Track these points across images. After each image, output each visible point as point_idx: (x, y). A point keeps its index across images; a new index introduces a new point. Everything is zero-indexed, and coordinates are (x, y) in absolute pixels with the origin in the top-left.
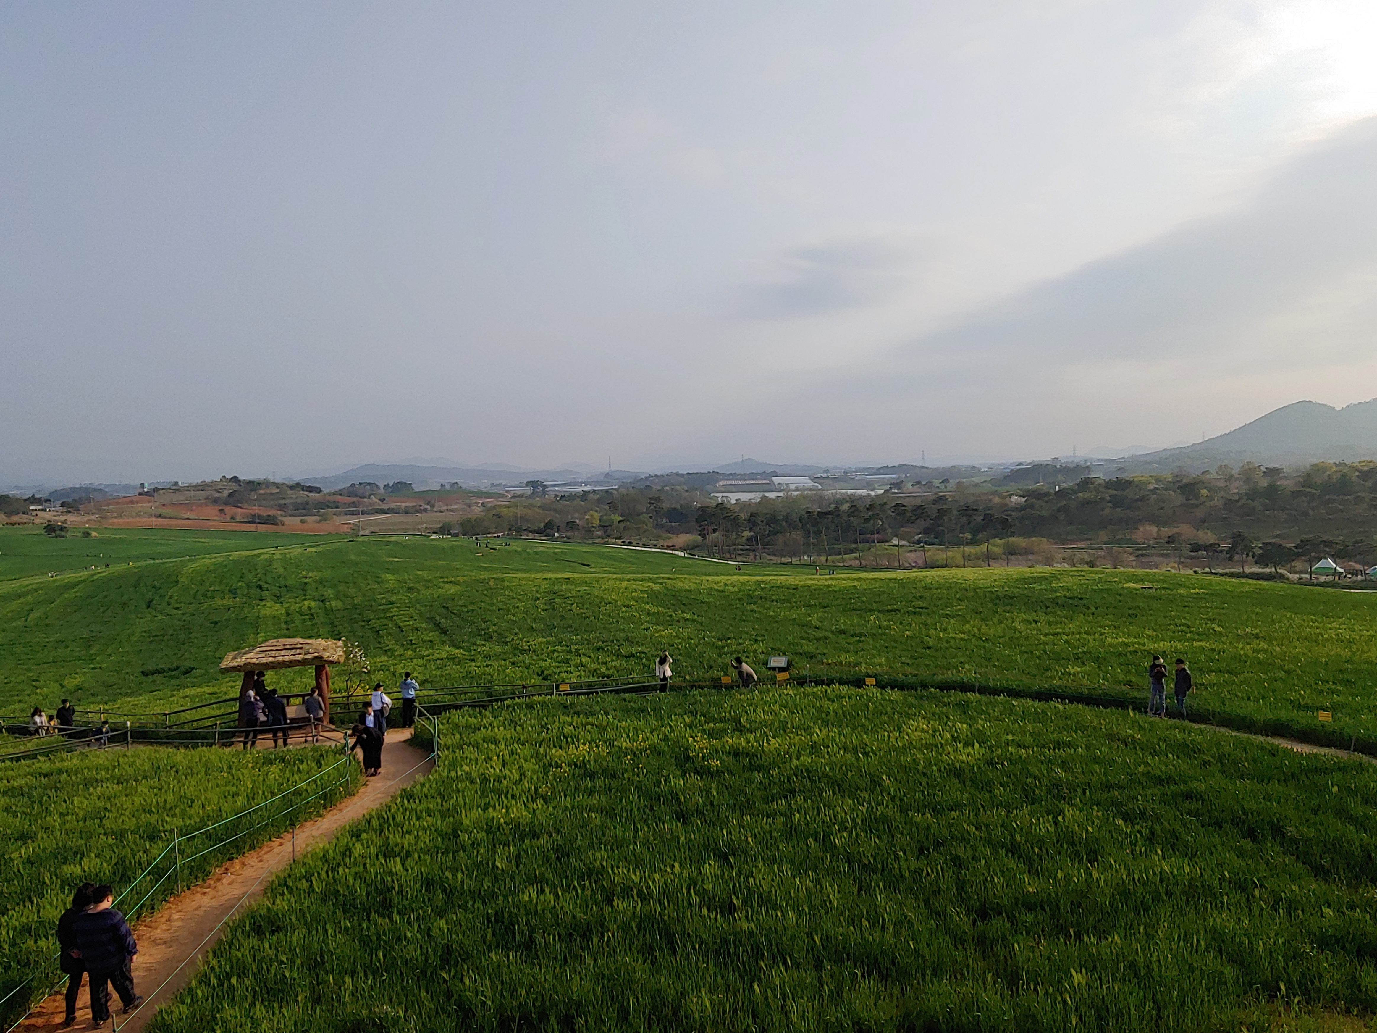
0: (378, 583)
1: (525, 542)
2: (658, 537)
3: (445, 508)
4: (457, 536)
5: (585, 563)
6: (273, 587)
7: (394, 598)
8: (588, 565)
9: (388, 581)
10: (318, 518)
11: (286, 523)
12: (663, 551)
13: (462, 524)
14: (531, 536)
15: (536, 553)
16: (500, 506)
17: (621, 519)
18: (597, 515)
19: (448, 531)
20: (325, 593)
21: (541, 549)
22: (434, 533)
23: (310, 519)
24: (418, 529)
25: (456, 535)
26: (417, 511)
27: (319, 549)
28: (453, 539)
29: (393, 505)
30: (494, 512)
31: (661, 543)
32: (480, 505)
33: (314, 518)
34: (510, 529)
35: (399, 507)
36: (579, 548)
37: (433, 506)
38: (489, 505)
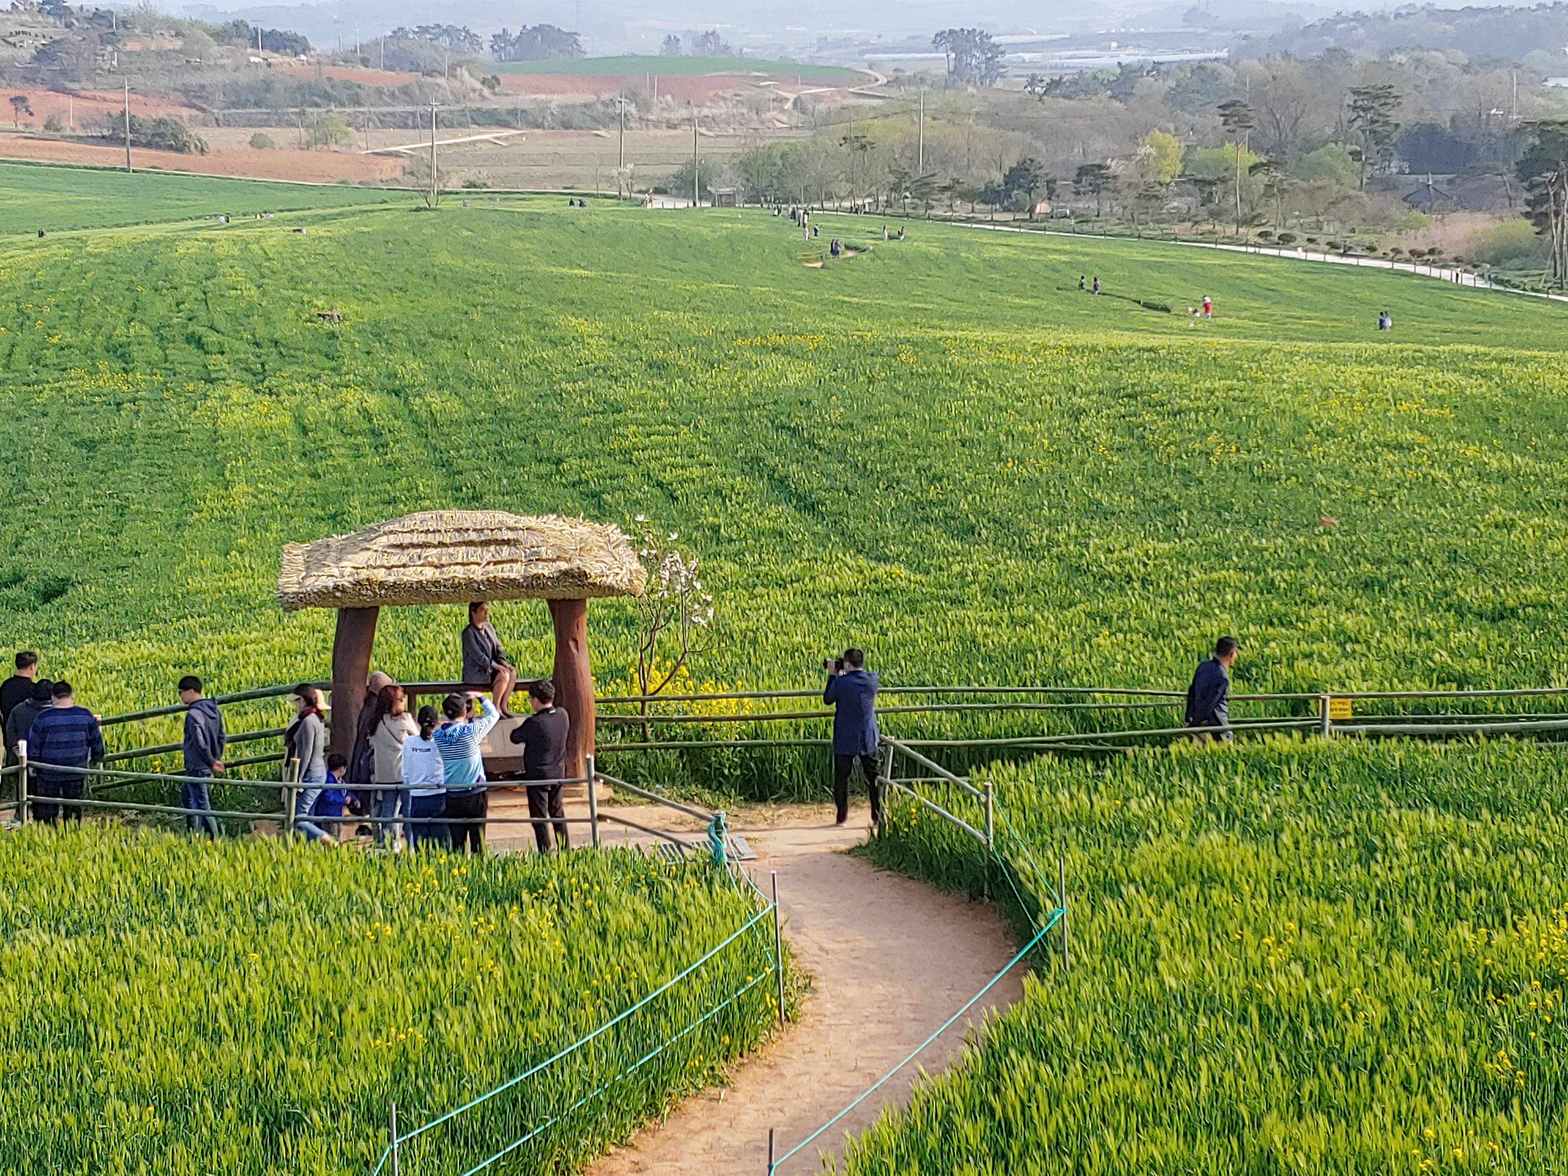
0: (554, 344)
1: (948, 231)
2: (1378, 220)
3: (684, 113)
4: (730, 204)
5: (1155, 299)
6: (237, 344)
7: (617, 393)
8: (1166, 310)
9: (580, 339)
10: (302, 133)
11: (212, 146)
12: (1397, 266)
13: (745, 167)
14: (962, 209)
15: (991, 265)
16: (856, 109)
17: (1254, 159)
18: (1175, 146)
19: (703, 187)
20: (400, 369)
21: (1002, 252)
22: (658, 191)
23: (279, 135)
24: (610, 179)
25: (728, 201)
26: (598, 122)
27: (338, 229)
28: (720, 212)
29: (524, 100)
30: (841, 130)
31: (1391, 240)
32: (788, 106)
33: (292, 133)
34: (895, 188)
35: (544, 107)
36: (1124, 253)
37: (645, 106)
38: (822, 107)
